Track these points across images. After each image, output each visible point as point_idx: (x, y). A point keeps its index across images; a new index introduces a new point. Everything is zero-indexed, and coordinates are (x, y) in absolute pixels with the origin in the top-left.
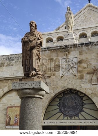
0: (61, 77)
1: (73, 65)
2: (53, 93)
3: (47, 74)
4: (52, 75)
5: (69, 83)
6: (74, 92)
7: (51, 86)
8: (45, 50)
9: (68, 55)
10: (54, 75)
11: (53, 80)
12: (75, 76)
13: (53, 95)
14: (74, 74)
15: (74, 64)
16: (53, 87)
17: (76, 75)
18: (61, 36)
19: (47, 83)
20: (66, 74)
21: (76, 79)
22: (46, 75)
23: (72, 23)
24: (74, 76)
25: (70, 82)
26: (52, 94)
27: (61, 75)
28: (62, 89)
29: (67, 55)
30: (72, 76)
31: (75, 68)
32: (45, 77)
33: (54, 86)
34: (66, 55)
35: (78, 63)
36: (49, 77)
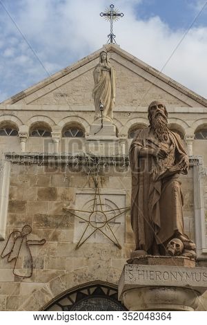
0: (78, 247)
1: (113, 215)
2: (50, 292)
3: (34, 233)
4: (50, 236)
5: (99, 266)
6: (108, 293)
7: (45, 271)
8: (33, 160)
9: (100, 185)
10: (55, 238)
11: (52, 253)
12: (119, 247)
13: (50, 299)
14: (114, 240)
15: (114, 213)
16: (49, 273)
17: (121, 243)
18: (42, 122)
19: (34, 259)
20: (92, 240)
21: (120, 257)
22: (32, 237)
23: (112, 97)
24: (115, 249)
25: (103, 264)
26: (48, 294)
27: (76, 241)
28: (79, 281)
29: (96, 185)
30: (107, 245)
31: (116, 225)
32: (29, 243)
33: (54, 271)
34: (93, 185)
35: (126, 211)
36: (42, 243)
